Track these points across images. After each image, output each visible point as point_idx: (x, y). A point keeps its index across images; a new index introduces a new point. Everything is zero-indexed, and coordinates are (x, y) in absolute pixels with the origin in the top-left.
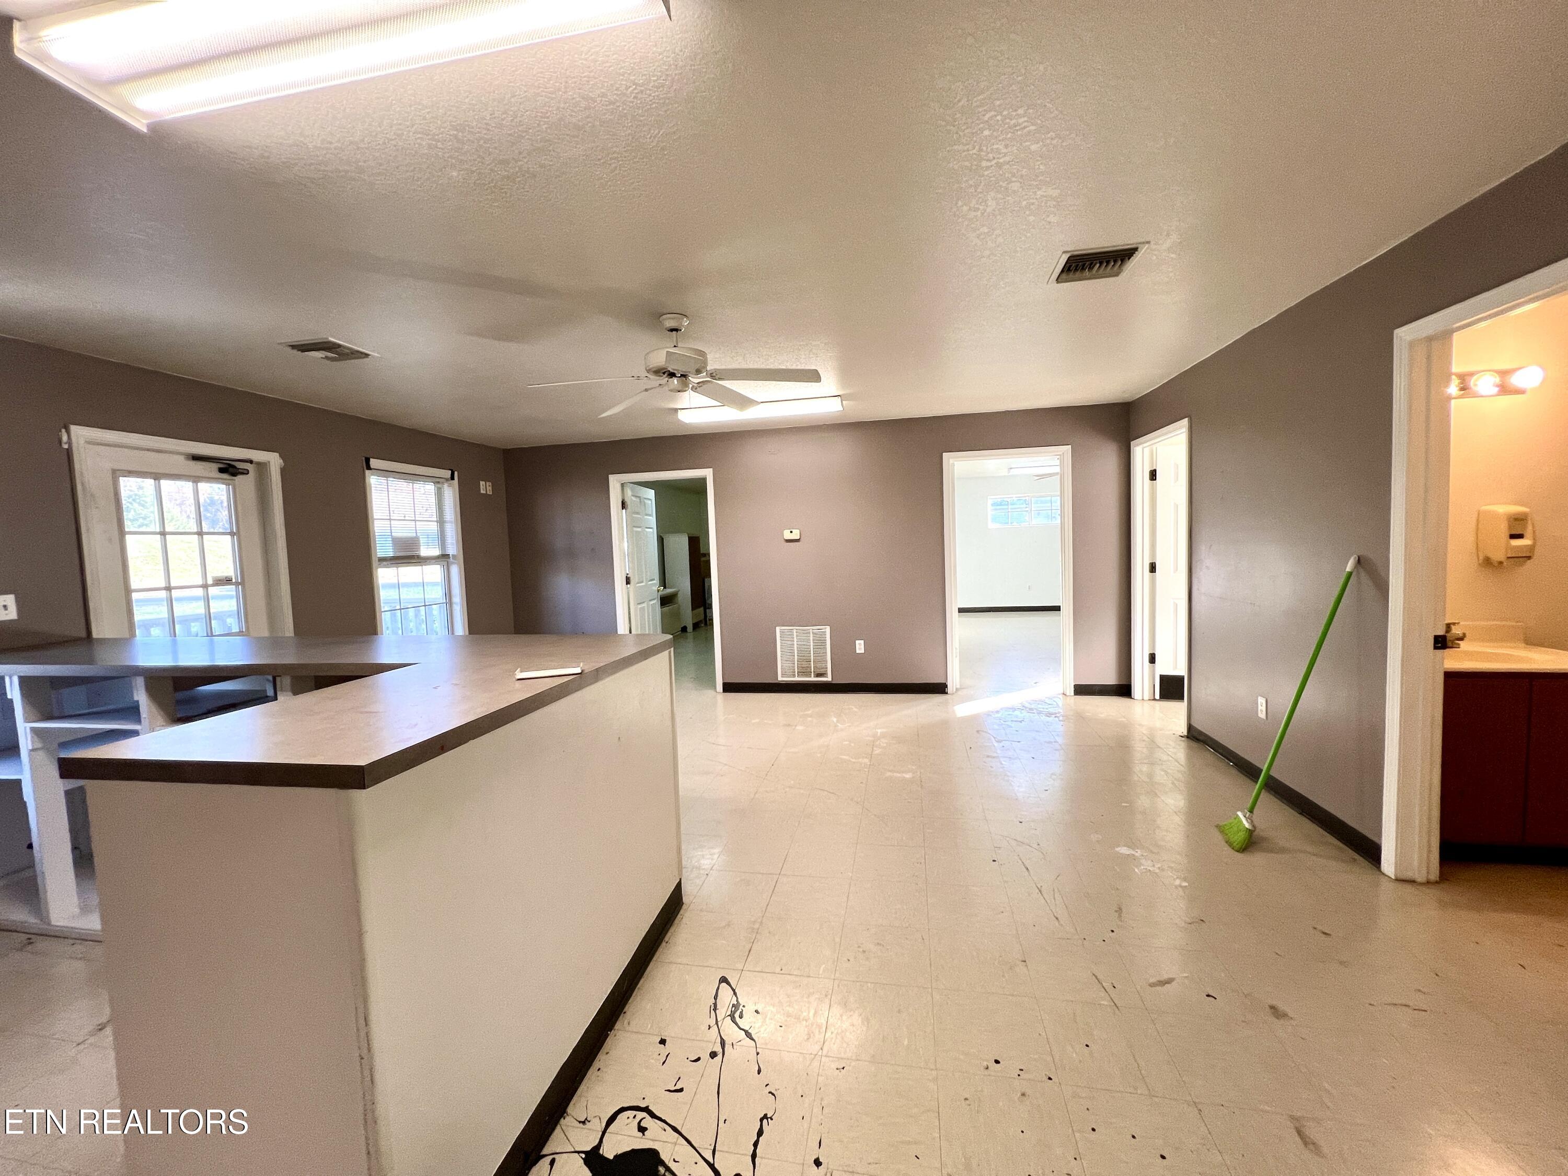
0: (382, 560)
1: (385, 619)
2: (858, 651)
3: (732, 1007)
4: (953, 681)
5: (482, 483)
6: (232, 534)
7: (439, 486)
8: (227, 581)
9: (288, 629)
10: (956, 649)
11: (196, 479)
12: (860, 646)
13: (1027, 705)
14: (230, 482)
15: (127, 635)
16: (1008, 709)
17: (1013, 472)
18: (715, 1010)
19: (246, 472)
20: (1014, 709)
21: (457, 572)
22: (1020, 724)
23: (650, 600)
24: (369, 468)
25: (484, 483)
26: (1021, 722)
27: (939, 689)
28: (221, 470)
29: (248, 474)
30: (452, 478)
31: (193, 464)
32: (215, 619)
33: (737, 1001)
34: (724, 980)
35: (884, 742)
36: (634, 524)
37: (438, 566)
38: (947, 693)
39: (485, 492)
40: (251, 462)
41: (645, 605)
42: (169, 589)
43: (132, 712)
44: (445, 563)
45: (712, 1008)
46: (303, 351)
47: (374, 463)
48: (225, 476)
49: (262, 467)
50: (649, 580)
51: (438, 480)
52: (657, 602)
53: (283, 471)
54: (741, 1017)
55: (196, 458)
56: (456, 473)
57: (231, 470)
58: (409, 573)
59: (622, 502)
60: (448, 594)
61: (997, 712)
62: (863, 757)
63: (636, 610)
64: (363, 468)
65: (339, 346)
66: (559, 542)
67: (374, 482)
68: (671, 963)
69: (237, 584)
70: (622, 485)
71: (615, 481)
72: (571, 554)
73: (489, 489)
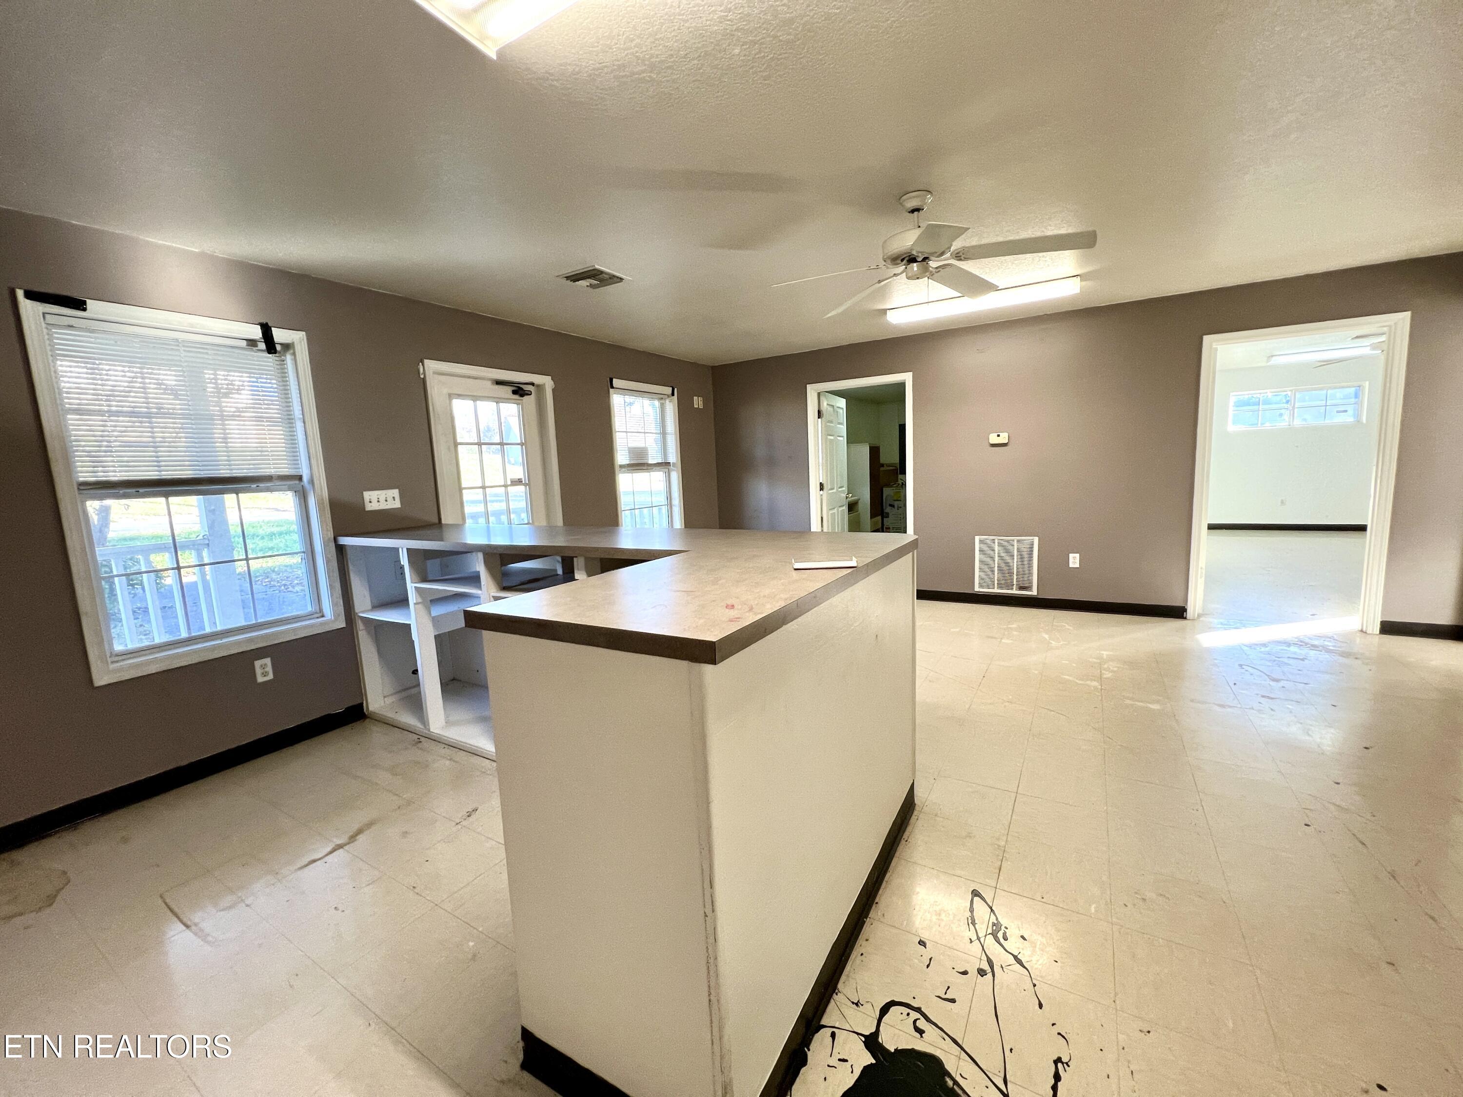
0: (621, 466)
1: (625, 518)
2: (1071, 565)
3: (993, 926)
4: (1194, 605)
5: (695, 398)
6: (522, 444)
7: (662, 401)
8: (519, 482)
9: (559, 521)
10: (1201, 568)
11: (498, 400)
12: (1074, 561)
13: (1307, 640)
14: (519, 402)
15: (460, 522)
16: (1279, 643)
17: (1275, 361)
18: (974, 923)
19: (530, 393)
20: (1289, 645)
21: (676, 477)
22: (1302, 662)
23: (840, 507)
24: (612, 387)
25: (697, 398)
26: (1303, 660)
27: (1178, 613)
28: (514, 392)
29: (530, 395)
30: (673, 394)
31: (497, 387)
32: (514, 512)
33: (997, 919)
34: (975, 893)
35: (1113, 666)
36: (828, 432)
37: (662, 473)
38: (1185, 618)
39: (697, 407)
40: (533, 384)
41: (835, 511)
42: (484, 487)
43: (474, 580)
44: (667, 470)
45: (970, 921)
46: (575, 281)
47: (616, 382)
48: (516, 397)
49: (540, 388)
50: (839, 486)
51: (662, 396)
52: (845, 508)
53: (554, 391)
54: (1006, 939)
55: (499, 383)
56: (676, 389)
57: (521, 392)
58: (641, 478)
59: (819, 411)
60: (669, 498)
61: (1264, 645)
62: (1092, 680)
63: (828, 516)
64: (608, 385)
65: (602, 272)
66: (760, 452)
67: (617, 400)
68: (915, 863)
69: (525, 485)
70: (819, 394)
71: (812, 391)
72: (771, 462)
73: (701, 403)
